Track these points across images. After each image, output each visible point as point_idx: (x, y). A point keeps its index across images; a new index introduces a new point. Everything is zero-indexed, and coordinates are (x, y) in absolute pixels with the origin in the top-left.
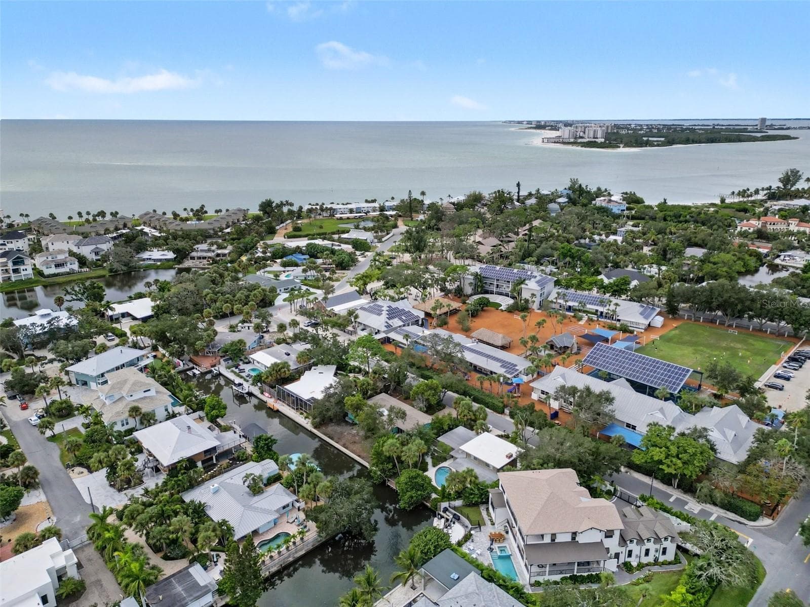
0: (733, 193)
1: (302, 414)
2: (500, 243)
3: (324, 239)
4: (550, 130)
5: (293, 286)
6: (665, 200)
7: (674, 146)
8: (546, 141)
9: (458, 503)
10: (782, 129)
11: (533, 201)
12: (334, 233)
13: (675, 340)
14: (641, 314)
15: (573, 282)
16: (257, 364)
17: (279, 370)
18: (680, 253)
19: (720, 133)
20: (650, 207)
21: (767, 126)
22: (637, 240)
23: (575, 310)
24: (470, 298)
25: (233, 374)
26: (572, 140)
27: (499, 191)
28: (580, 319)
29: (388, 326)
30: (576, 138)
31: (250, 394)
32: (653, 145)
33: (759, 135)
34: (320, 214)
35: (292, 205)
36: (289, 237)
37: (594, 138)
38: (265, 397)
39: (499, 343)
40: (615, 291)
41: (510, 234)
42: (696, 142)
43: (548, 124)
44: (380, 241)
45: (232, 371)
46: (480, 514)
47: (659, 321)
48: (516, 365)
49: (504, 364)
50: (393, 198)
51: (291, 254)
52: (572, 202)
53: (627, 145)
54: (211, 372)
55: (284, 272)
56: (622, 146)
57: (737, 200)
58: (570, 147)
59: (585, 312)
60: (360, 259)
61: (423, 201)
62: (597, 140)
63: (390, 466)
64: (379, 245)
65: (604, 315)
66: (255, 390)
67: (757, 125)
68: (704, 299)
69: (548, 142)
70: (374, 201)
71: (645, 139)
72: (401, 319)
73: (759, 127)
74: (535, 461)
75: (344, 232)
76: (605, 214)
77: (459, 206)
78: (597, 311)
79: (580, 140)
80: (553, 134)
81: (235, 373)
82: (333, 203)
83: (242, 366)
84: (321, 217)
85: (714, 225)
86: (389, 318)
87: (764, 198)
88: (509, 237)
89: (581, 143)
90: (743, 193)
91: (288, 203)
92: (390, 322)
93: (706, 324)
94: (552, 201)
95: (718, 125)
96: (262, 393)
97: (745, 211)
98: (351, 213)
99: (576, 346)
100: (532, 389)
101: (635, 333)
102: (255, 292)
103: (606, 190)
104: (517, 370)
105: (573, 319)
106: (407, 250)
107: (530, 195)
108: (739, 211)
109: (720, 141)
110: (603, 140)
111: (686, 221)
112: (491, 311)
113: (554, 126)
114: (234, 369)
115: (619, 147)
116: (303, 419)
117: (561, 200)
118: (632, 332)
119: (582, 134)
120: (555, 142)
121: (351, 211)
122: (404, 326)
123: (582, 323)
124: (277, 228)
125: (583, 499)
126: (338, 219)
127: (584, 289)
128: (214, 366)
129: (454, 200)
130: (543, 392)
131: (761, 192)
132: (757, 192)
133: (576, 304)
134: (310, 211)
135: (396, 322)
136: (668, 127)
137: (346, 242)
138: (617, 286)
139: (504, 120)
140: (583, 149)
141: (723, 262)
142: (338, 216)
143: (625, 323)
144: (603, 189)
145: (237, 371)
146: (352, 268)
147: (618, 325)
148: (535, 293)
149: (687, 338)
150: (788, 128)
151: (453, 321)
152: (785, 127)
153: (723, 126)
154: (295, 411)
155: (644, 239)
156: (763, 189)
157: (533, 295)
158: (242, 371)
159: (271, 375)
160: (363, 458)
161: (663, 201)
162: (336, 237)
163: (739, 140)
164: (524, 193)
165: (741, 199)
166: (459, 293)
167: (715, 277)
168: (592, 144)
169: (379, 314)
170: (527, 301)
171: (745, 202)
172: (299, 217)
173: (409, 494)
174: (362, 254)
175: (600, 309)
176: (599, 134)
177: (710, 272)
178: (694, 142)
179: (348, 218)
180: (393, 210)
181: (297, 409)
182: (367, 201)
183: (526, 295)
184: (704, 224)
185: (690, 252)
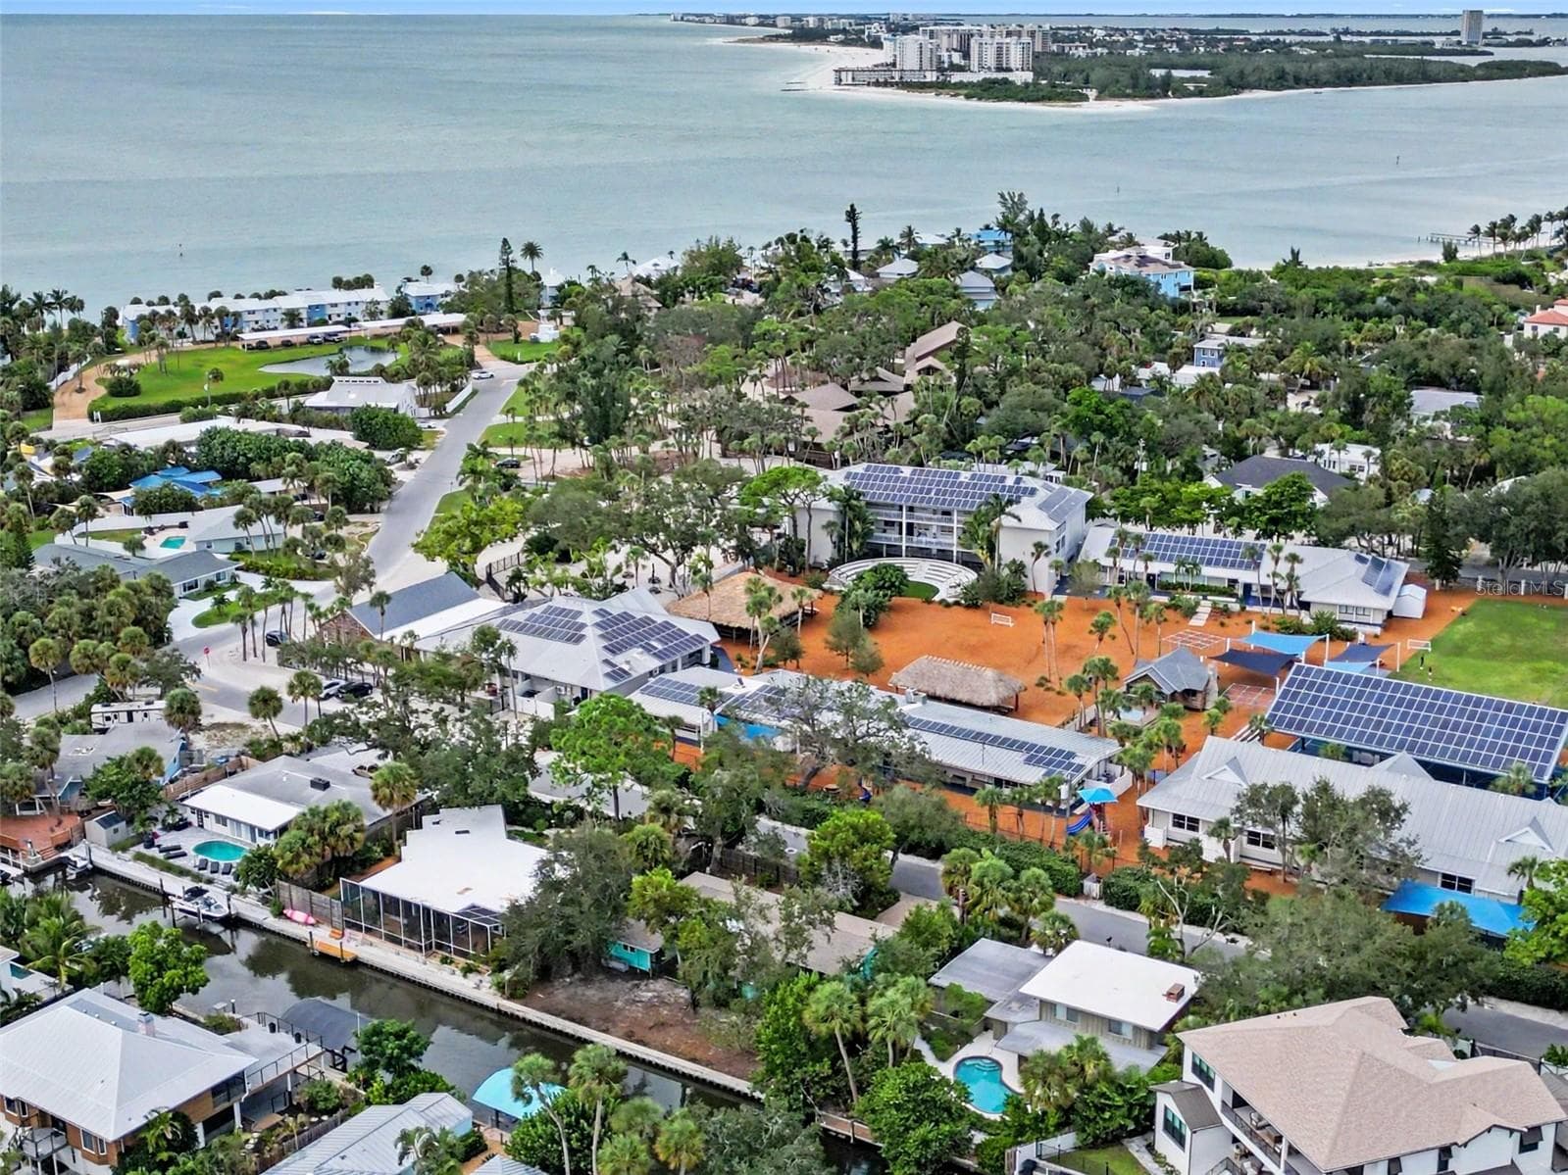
0: (1476, 230)
1: (445, 961)
2: (856, 401)
3: (243, 414)
4: (843, 43)
5: (211, 576)
6: (1295, 255)
7: (1246, 95)
8: (847, 78)
9: (1066, 1141)
10: (1530, 44)
11: (902, 266)
12: (271, 394)
13: (1473, 648)
14: (1366, 581)
15: (1143, 502)
16: (219, 828)
17: (332, 832)
18: (1402, 407)
19: (1360, 54)
20: (1257, 277)
21: (1485, 35)
22: (1263, 376)
23: (1167, 588)
24: (834, 574)
25: (144, 866)
26: (931, 77)
27: (791, 238)
28: (1191, 612)
29: (617, 674)
30: (941, 70)
31: (234, 922)
32: (1182, 92)
33: (1472, 61)
34: (182, 335)
35: (76, 305)
36: (107, 417)
37: (999, 69)
38: (297, 925)
39: (992, 698)
40: (1274, 521)
41: (882, 372)
42: (1308, 85)
43: (829, 25)
44: (440, 412)
45: (139, 857)
46: (1135, 1163)
47: (1414, 600)
48: (1071, 755)
49: (1035, 754)
50: (426, 271)
51: (153, 470)
52: (1028, 268)
53: (1106, 92)
54: (62, 864)
55: (150, 531)
56: (1092, 93)
57: (1487, 248)
58: (929, 99)
59: (1196, 589)
60: (400, 475)
61: (537, 276)
62: (1010, 76)
63: (824, 1068)
64: (439, 425)
65: (1256, 593)
66: (250, 907)
67: (1457, 33)
68: (1533, 524)
69: (855, 83)
70: (366, 282)
71: (1158, 73)
72: (648, 649)
73: (1464, 39)
74: (1263, 994)
75: (305, 388)
76: (1141, 300)
77: (668, 290)
78: (1233, 582)
79: (956, 77)
80: (863, 58)
81: (152, 862)
82: (217, 295)
83: (167, 839)
84: (187, 344)
85: (1460, 321)
86: (613, 650)
87: (1556, 243)
88: (877, 379)
89: (961, 85)
90: (1502, 230)
91: (60, 301)
92: (619, 660)
93: (1537, 600)
94: (966, 265)
95: (1346, 32)
96: (280, 914)
97: (1522, 280)
98: (292, 326)
99: (1214, 686)
100: (1145, 814)
101: (1361, 638)
102: (111, 596)
103: (1111, 231)
104: (1081, 767)
105: (1169, 614)
106: (565, 436)
107: (886, 248)
108: (1505, 281)
109: (1371, 81)
110: (1029, 76)
111: (1382, 315)
112: (912, 608)
113: (855, 34)
114: (141, 848)
115: (1086, 98)
116: (458, 978)
117: (989, 261)
118: (1349, 637)
119: (957, 58)
120: (877, 84)
121: (292, 318)
122: (662, 670)
123: (1200, 620)
124: (53, 385)
125: (1437, 1064)
126: (251, 348)
127: (1180, 523)
128: (68, 845)
129: (643, 269)
130: (1179, 820)
131: (1545, 226)
132: (1535, 225)
133: (1171, 568)
134: (147, 323)
135: (638, 661)
136: (1211, 38)
137: (330, 419)
138: (1278, 505)
139: (680, 11)
140: (974, 103)
141: (1541, 421)
142: (249, 336)
143: (1327, 610)
144: (1100, 227)
145: (154, 852)
146: (384, 506)
147: (1306, 619)
148: (1045, 540)
149: (1503, 641)
150: (1544, 43)
151: (814, 643)
152: (1534, 38)
153: (1359, 34)
154: (421, 956)
155: (1284, 369)
156: (1551, 218)
157: (1040, 548)
158: (176, 852)
159: (308, 849)
160: (708, 1064)
161: (1289, 258)
162: (284, 405)
163: (1424, 76)
164: (868, 243)
165: (1501, 248)
166: (792, 559)
167: (1525, 466)
168: (995, 89)
169: (577, 639)
170: (1018, 569)
171: (1510, 256)
172: (112, 347)
173: (915, 1135)
174: (402, 458)
175: (1245, 576)
176: (1015, 58)
177: (1510, 453)
178: (1299, 82)
179: (287, 344)
180: (449, 309)
181: (429, 947)
182: (338, 283)
183: (1011, 548)
184: (1431, 321)
185: (1429, 402)
